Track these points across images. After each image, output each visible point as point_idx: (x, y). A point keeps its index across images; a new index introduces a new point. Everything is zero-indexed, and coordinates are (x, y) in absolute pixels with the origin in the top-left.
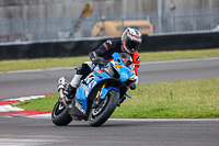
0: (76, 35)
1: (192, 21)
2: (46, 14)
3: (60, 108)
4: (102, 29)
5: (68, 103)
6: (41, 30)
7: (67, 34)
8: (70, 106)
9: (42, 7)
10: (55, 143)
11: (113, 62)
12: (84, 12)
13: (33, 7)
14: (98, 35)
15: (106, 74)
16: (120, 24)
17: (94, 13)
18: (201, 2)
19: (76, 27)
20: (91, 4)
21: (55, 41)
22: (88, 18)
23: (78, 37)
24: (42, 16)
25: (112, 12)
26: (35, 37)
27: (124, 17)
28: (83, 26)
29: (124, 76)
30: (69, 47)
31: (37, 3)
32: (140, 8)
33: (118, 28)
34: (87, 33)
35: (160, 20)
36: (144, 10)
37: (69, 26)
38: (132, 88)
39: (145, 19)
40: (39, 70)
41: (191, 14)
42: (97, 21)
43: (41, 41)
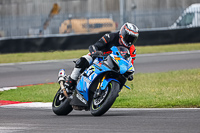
0: (45, 32)
1: (151, 19)
2: (18, 13)
3: (60, 99)
4: (69, 27)
5: (69, 94)
6: (14, 27)
7: (37, 31)
8: (71, 97)
9: (14, 6)
10: (26, 131)
11: (112, 55)
12: (53, 11)
13: (6, 6)
14: (65, 32)
15: (106, 66)
16: (85, 22)
17: (62, 12)
18: (160, 2)
19: (45, 24)
20: (59, 4)
21: (26, 37)
22: (56, 16)
23: (47, 34)
24: (14, 15)
25: (78, 11)
26: (8, 34)
27: (89, 15)
28: (52, 24)
29: (123, 68)
30: (39, 43)
31: (10, 2)
32: (104, 8)
33: (84, 26)
34: (55, 30)
35: (122, 18)
36: (108, 9)
37: (39, 23)
38: (130, 80)
39: (108, 17)
40: (11, 64)
41: (150, 12)
42: (64, 19)
43: (14, 37)
